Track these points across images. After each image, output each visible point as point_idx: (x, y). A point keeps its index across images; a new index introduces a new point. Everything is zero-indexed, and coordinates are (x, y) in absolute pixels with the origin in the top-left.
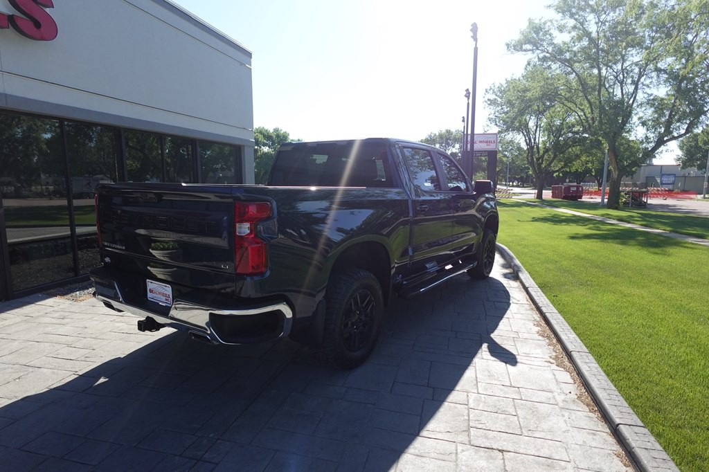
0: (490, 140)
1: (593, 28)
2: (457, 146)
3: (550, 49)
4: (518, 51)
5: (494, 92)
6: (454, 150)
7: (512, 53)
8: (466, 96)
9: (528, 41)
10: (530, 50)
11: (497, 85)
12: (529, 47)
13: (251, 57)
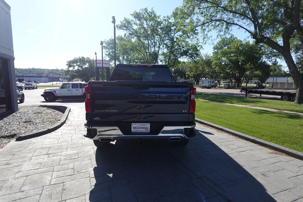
0: (107, 63)
1: (146, 26)
2: (87, 64)
3: (132, 30)
4: (121, 29)
5: (106, 43)
6: (86, 66)
7: (119, 29)
8: (101, 44)
9: (125, 26)
10: (125, 30)
11: (107, 41)
12: (125, 28)
13: (10, 10)
